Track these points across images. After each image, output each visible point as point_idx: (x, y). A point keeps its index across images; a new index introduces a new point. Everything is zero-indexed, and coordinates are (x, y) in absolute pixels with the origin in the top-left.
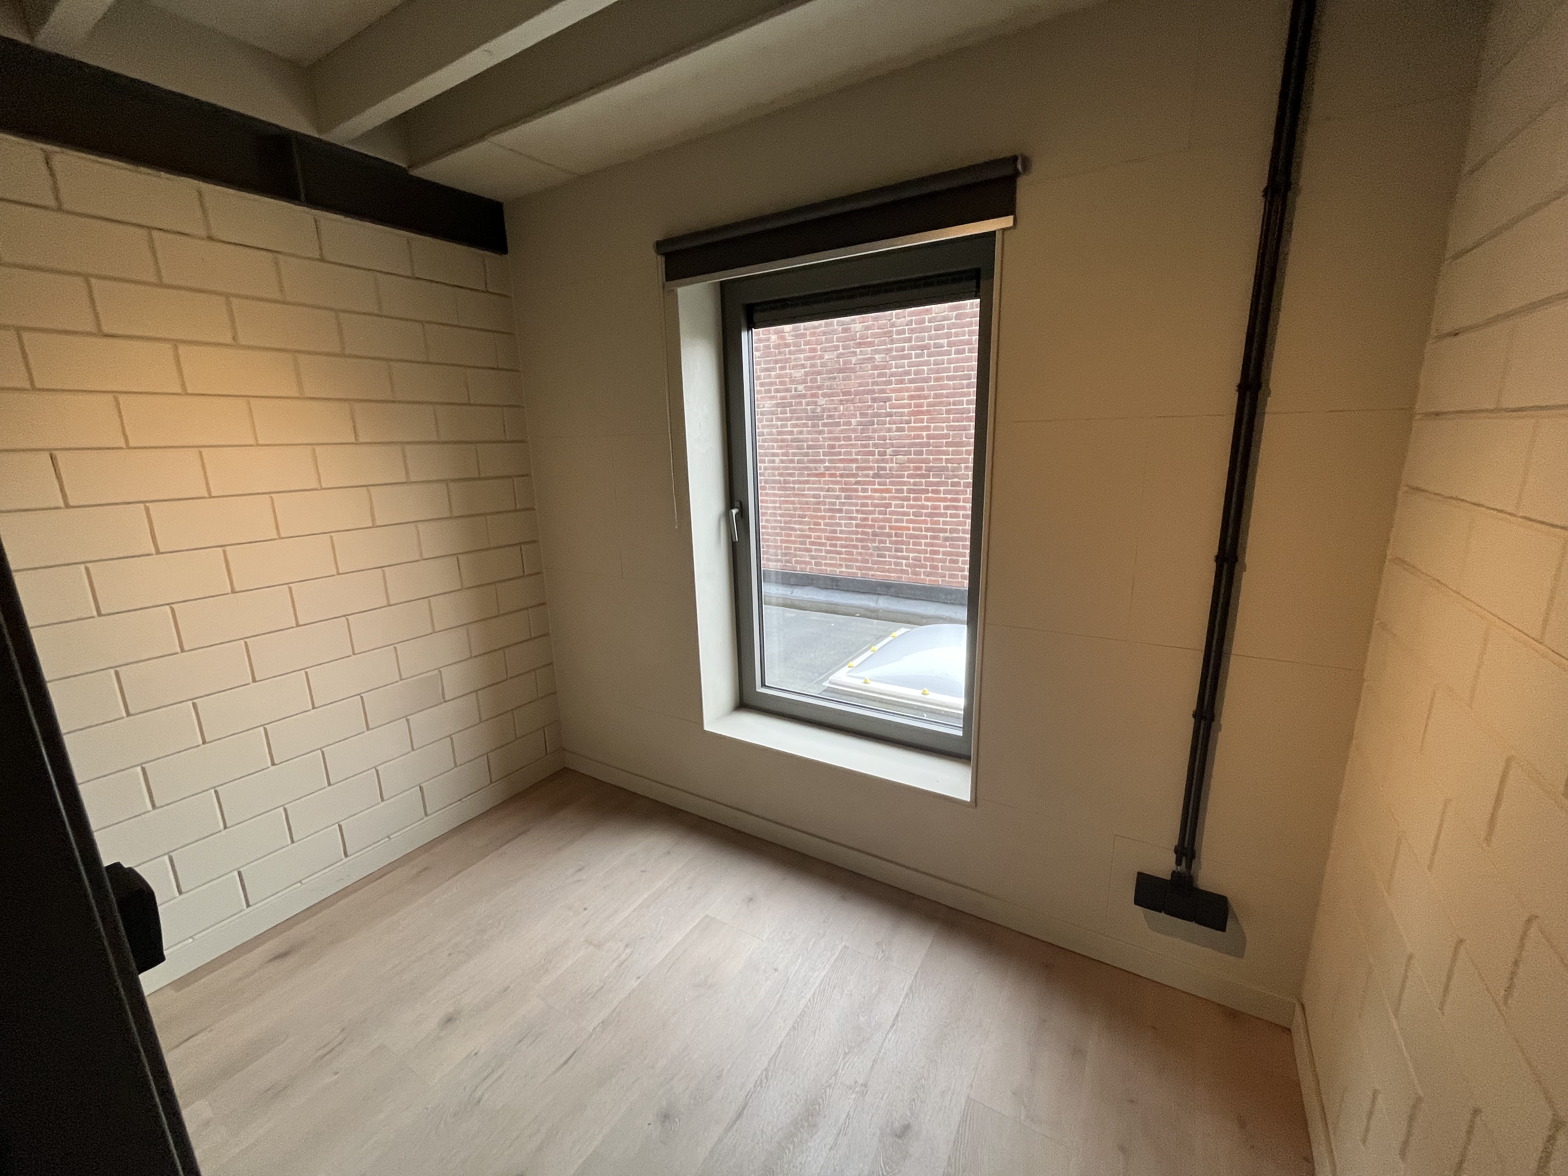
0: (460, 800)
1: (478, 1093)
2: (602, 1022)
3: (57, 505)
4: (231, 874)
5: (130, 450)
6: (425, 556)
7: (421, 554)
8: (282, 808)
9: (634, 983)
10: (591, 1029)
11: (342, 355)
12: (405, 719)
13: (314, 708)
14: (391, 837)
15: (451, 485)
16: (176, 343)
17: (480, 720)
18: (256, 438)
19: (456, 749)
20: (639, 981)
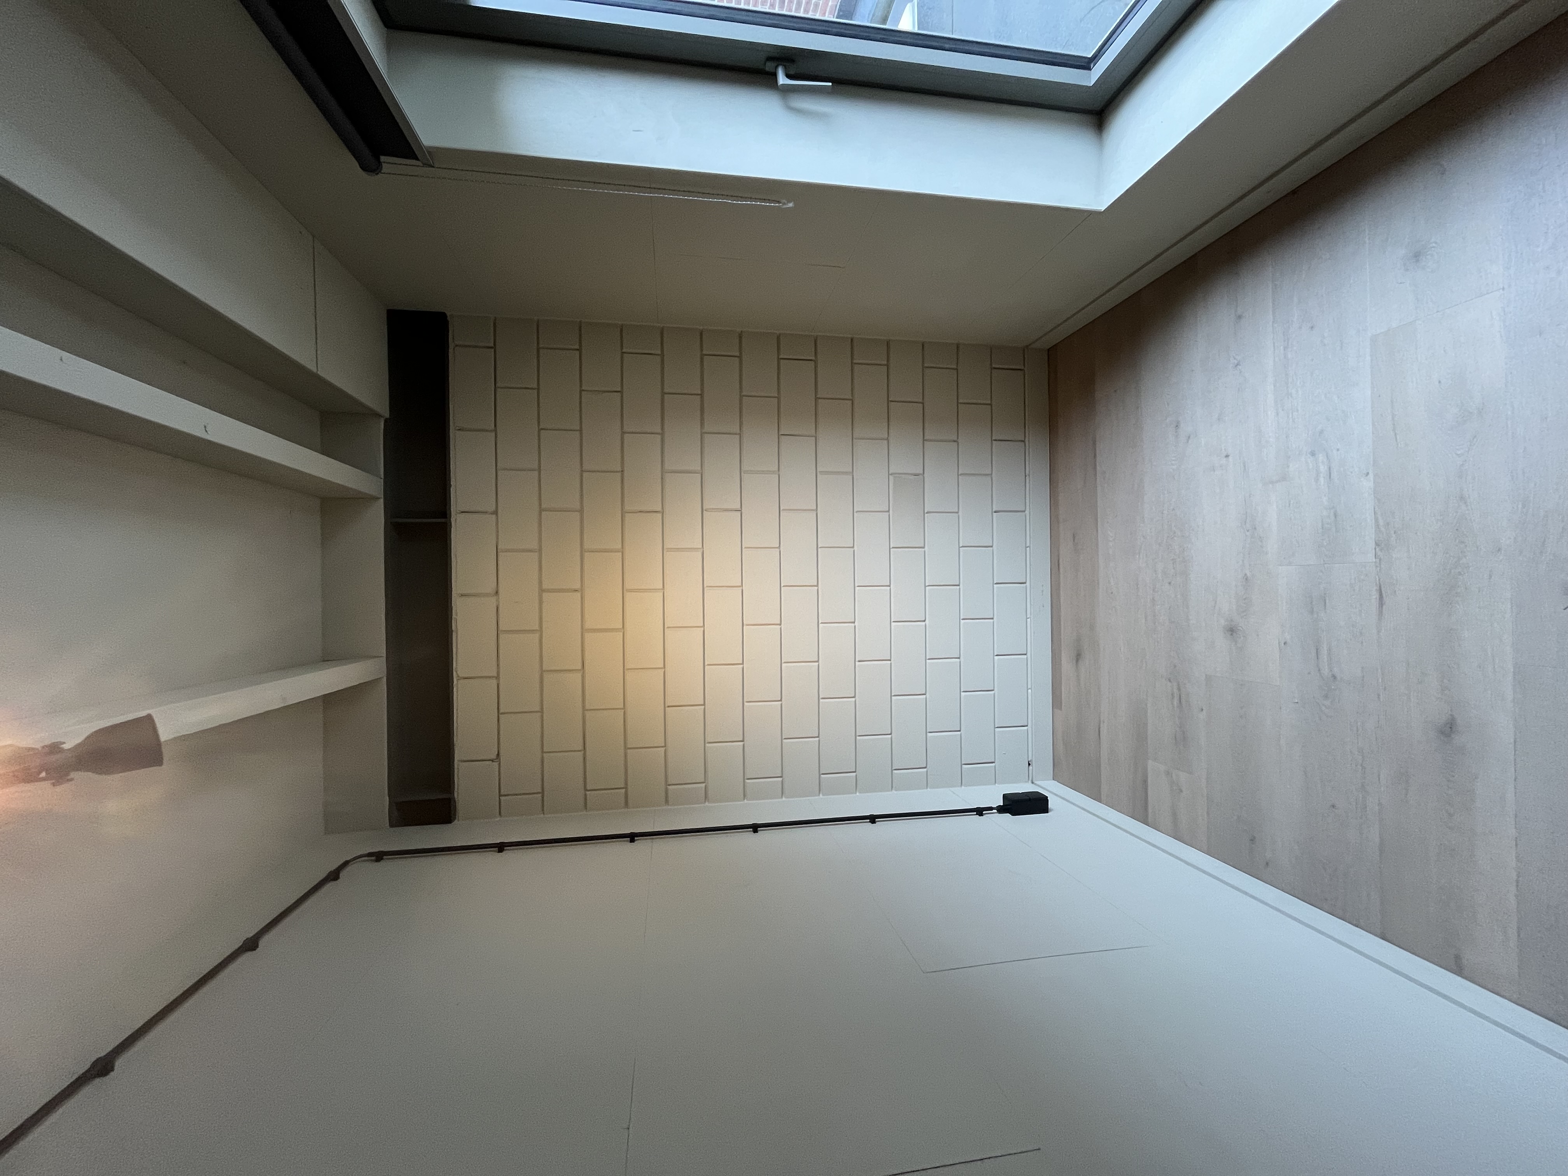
0: (1026, 476)
1: (1326, 671)
2: (1377, 544)
3: (703, 709)
4: (996, 661)
5: (666, 667)
6: (776, 468)
7: (773, 472)
8: (961, 621)
9: (1367, 484)
10: (1371, 558)
11: (581, 511)
12: (926, 515)
13: (889, 586)
14: (1028, 545)
15: (707, 428)
16: (583, 631)
17: (955, 441)
18: (656, 590)
19: (973, 472)
20: (1371, 476)
